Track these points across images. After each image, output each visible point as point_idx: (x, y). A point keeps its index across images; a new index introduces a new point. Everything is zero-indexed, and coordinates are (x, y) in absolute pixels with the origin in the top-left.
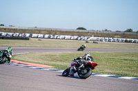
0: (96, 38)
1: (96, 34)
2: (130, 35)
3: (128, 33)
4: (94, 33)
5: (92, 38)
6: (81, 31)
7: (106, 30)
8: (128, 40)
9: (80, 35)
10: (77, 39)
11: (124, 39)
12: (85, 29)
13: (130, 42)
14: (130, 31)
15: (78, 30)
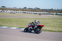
0: (10, 11)
1: (10, 9)
2: (26, 10)
3: (25, 9)
4: (9, 9)
5: (9, 11)
6: (3, 8)
7: (15, 8)
8: (25, 12)
9: (3, 9)
10: (2, 12)
11: (23, 12)
12: (5, 7)
13: (26, 13)
14: (25, 8)
15: (2, 8)
